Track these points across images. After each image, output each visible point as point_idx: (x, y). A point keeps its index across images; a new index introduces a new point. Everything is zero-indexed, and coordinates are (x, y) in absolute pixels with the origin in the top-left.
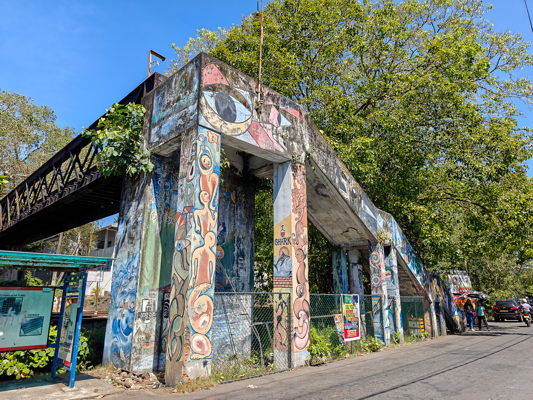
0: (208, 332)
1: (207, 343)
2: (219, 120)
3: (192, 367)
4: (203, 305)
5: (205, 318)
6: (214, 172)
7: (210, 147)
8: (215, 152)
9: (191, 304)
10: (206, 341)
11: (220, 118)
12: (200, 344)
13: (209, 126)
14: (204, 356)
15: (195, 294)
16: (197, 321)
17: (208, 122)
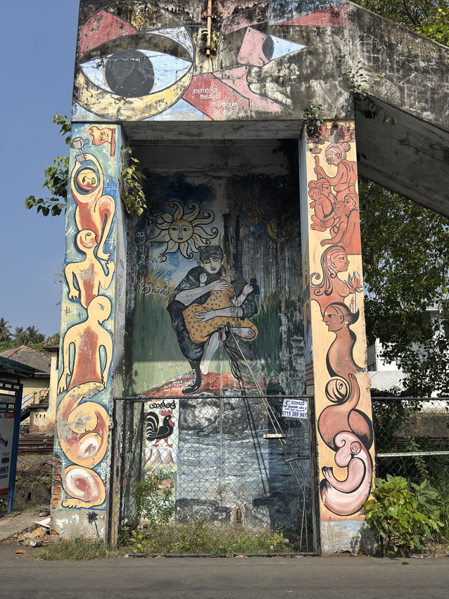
0: (99, 464)
1: (97, 483)
2: (113, 101)
3: (67, 520)
4: (88, 419)
5: (92, 440)
6: (105, 193)
7: (97, 154)
8: (106, 159)
9: (63, 416)
10: (95, 480)
11: (116, 97)
12: (81, 483)
13: (92, 117)
14: (90, 505)
15: (70, 401)
16: (75, 445)
17: (90, 111)
